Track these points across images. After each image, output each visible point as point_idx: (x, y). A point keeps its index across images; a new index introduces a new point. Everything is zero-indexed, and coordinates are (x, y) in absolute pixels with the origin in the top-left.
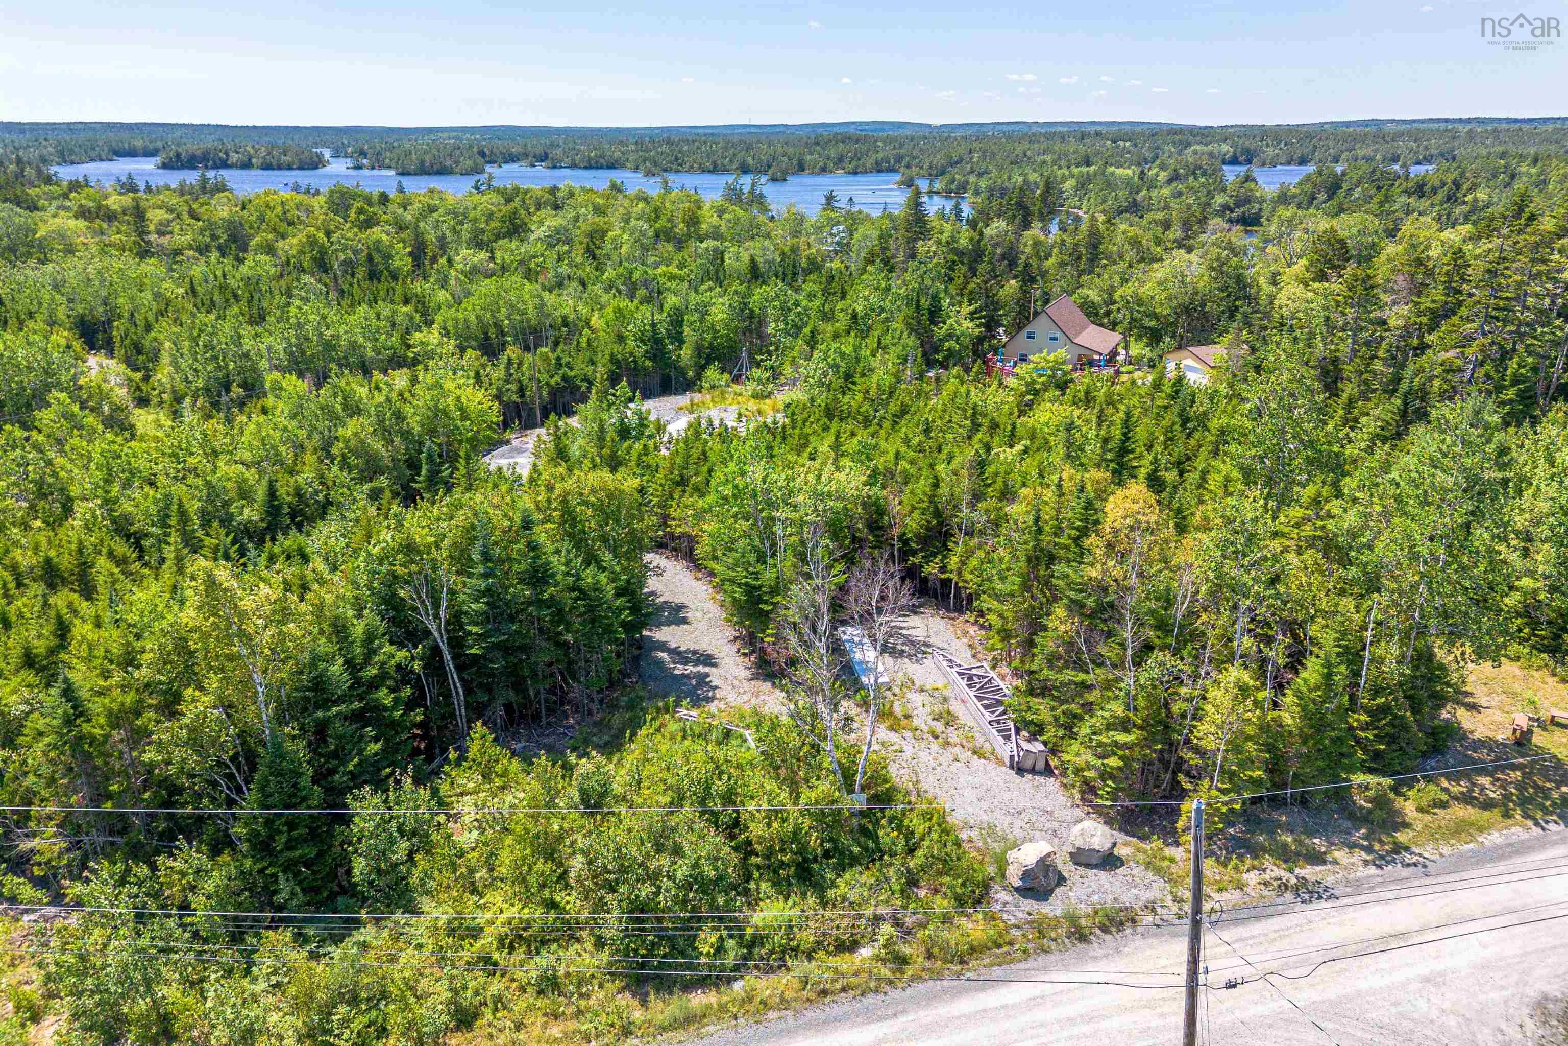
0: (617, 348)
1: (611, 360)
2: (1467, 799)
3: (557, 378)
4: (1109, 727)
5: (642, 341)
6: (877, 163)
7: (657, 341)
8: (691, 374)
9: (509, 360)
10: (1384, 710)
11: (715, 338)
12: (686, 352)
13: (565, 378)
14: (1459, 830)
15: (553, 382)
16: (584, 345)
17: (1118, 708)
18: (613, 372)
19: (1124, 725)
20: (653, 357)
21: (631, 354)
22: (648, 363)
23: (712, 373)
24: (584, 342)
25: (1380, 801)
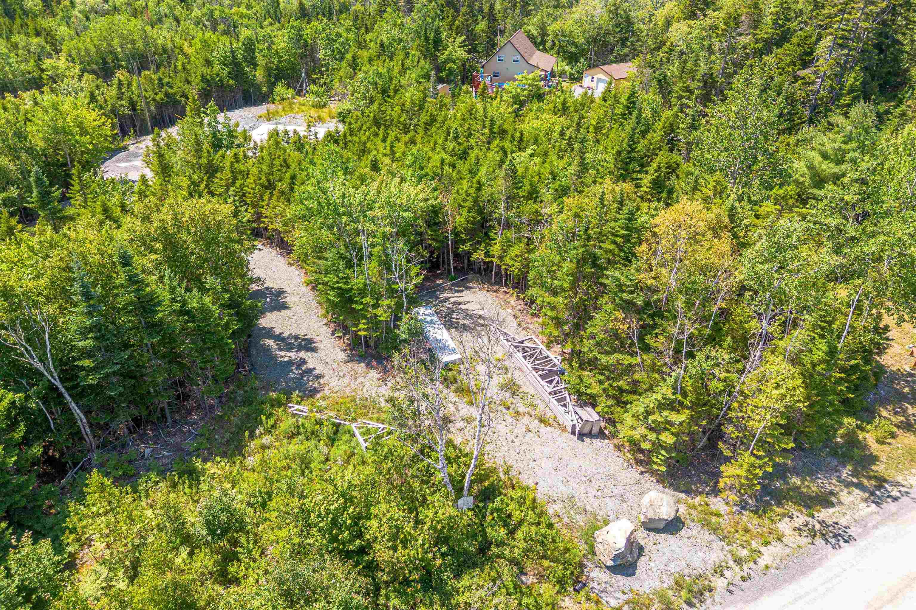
0: (206, 71)
1: (202, 80)
3: (161, 95)
4: (660, 407)
5: (225, 64)
7: (236, 64)
8: (264, 89)
9: (120, 81)
11: (280, 62)
12: (260, 74)
13: (167, 94)
15: (158, 98)
16: (180, 68)
17: (666, 391)
18: (205, 89)
20: (235, 78)
21: (218, 75)
22: (231, 82)
23: (280, 89)
24: (179, 65)
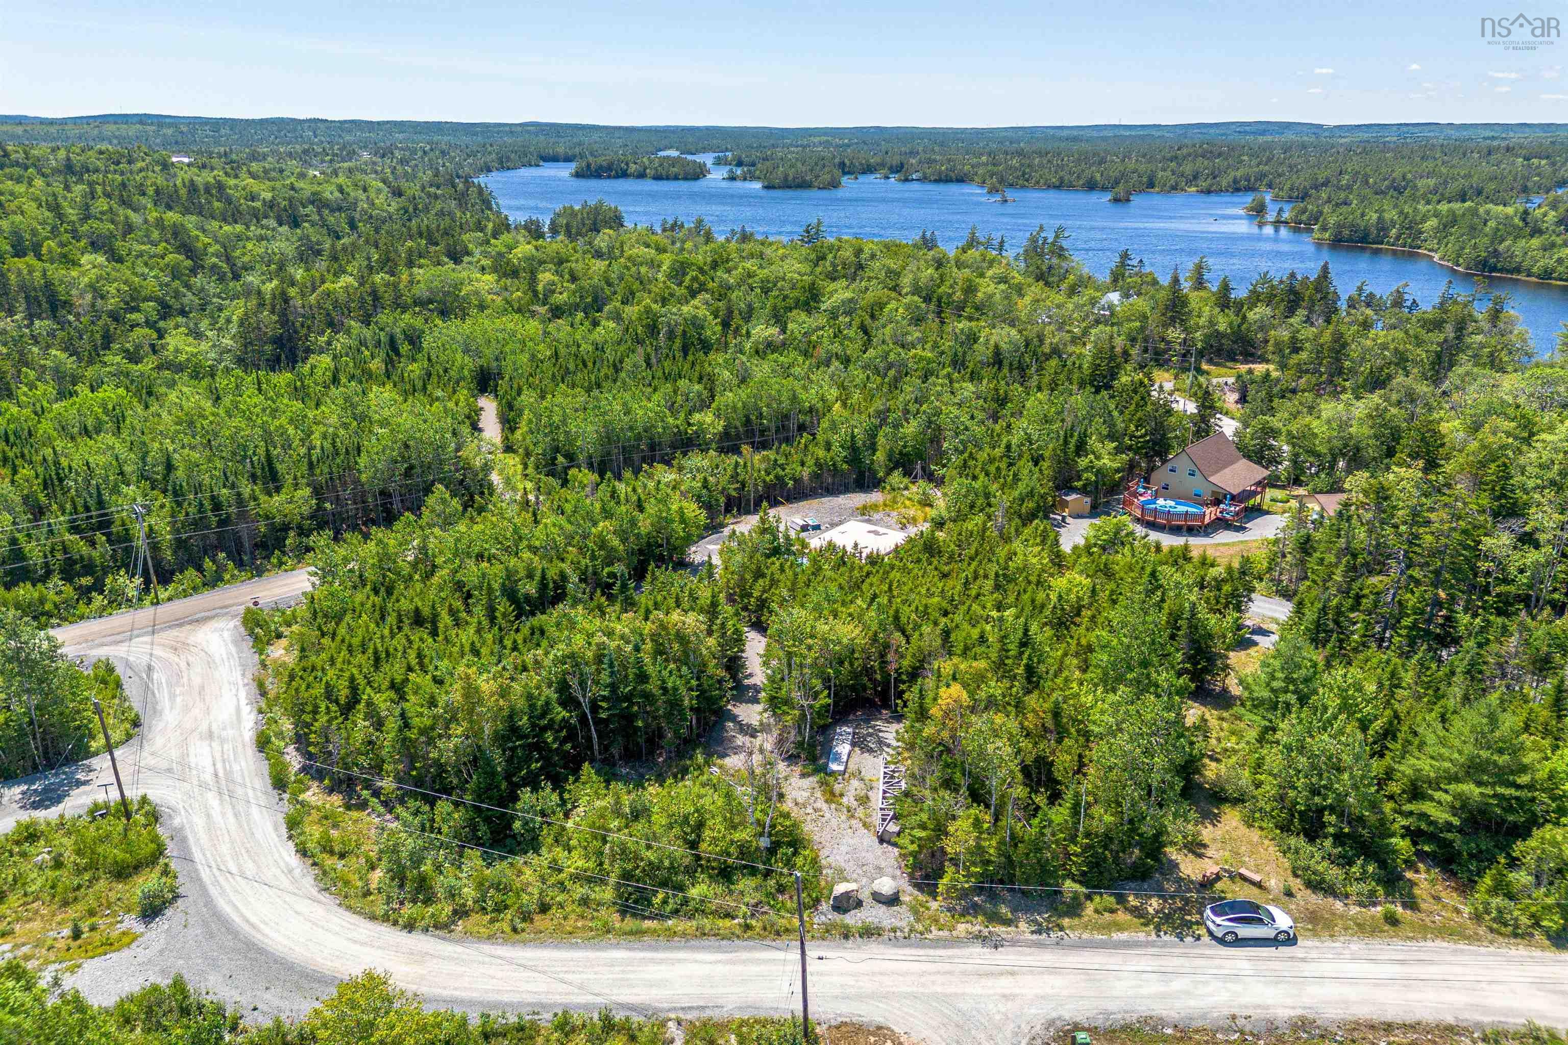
5: (843, 449)
6: (1235, 181)
8: (881, 474)
12: (880, 456)
13: (777, 477)
14: (1108, 927)
20: (851, 462)
22: (845, 466)
25: (1077, 901)
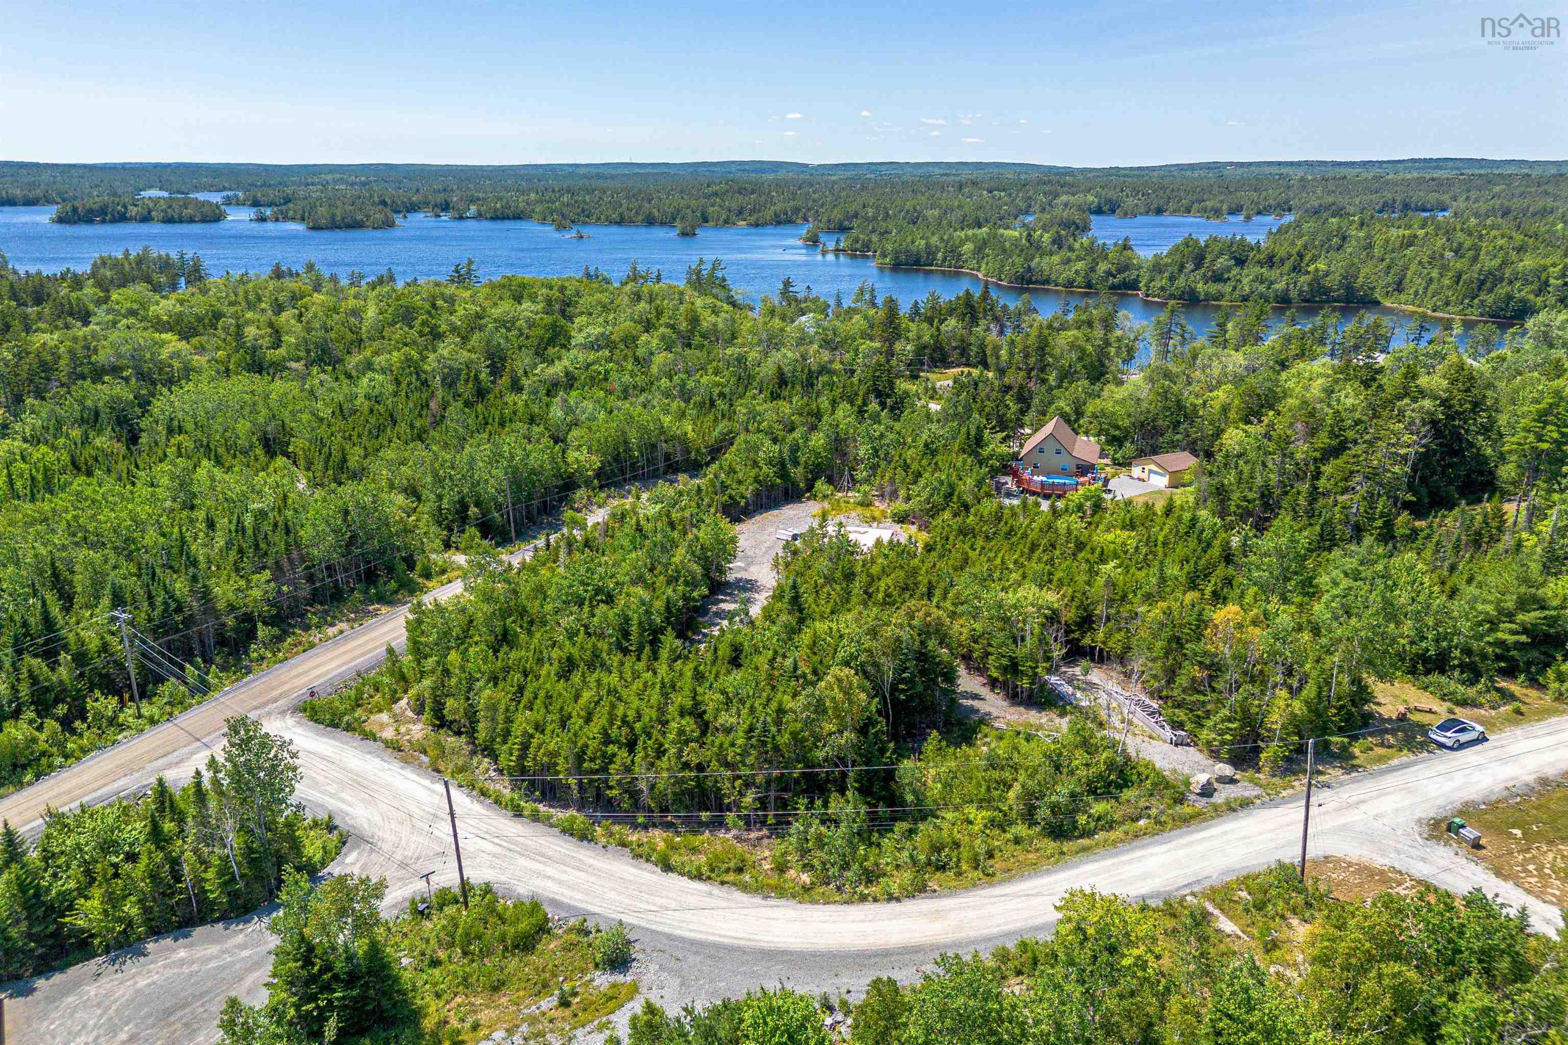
1: (754, 481)
2: (1382, 745)
4: (1223, 721)
5: (773, 466)
6: (775, 215)
7: (782, 465)
10: (1342, 707)
14: (1380, 759)
17: (1225, 712)
19: (1230, 720)
23: (821, 486)
25: (1344, 748)
